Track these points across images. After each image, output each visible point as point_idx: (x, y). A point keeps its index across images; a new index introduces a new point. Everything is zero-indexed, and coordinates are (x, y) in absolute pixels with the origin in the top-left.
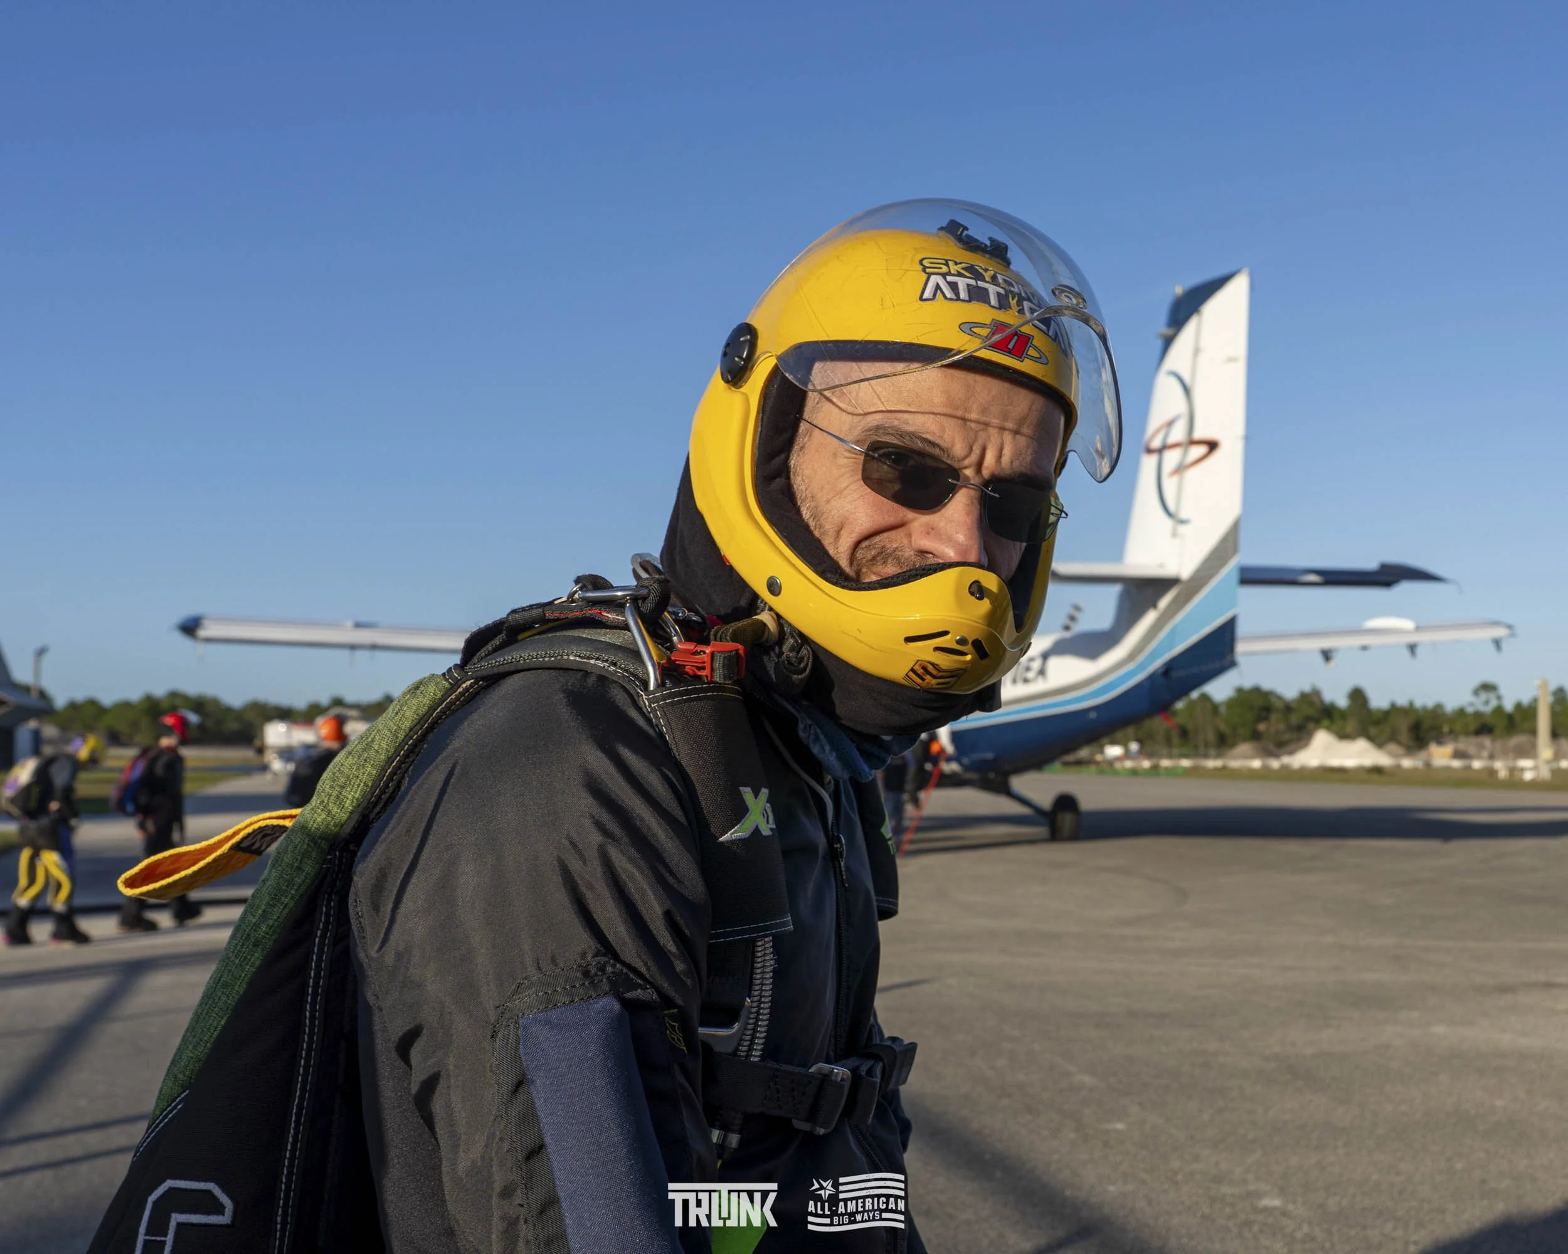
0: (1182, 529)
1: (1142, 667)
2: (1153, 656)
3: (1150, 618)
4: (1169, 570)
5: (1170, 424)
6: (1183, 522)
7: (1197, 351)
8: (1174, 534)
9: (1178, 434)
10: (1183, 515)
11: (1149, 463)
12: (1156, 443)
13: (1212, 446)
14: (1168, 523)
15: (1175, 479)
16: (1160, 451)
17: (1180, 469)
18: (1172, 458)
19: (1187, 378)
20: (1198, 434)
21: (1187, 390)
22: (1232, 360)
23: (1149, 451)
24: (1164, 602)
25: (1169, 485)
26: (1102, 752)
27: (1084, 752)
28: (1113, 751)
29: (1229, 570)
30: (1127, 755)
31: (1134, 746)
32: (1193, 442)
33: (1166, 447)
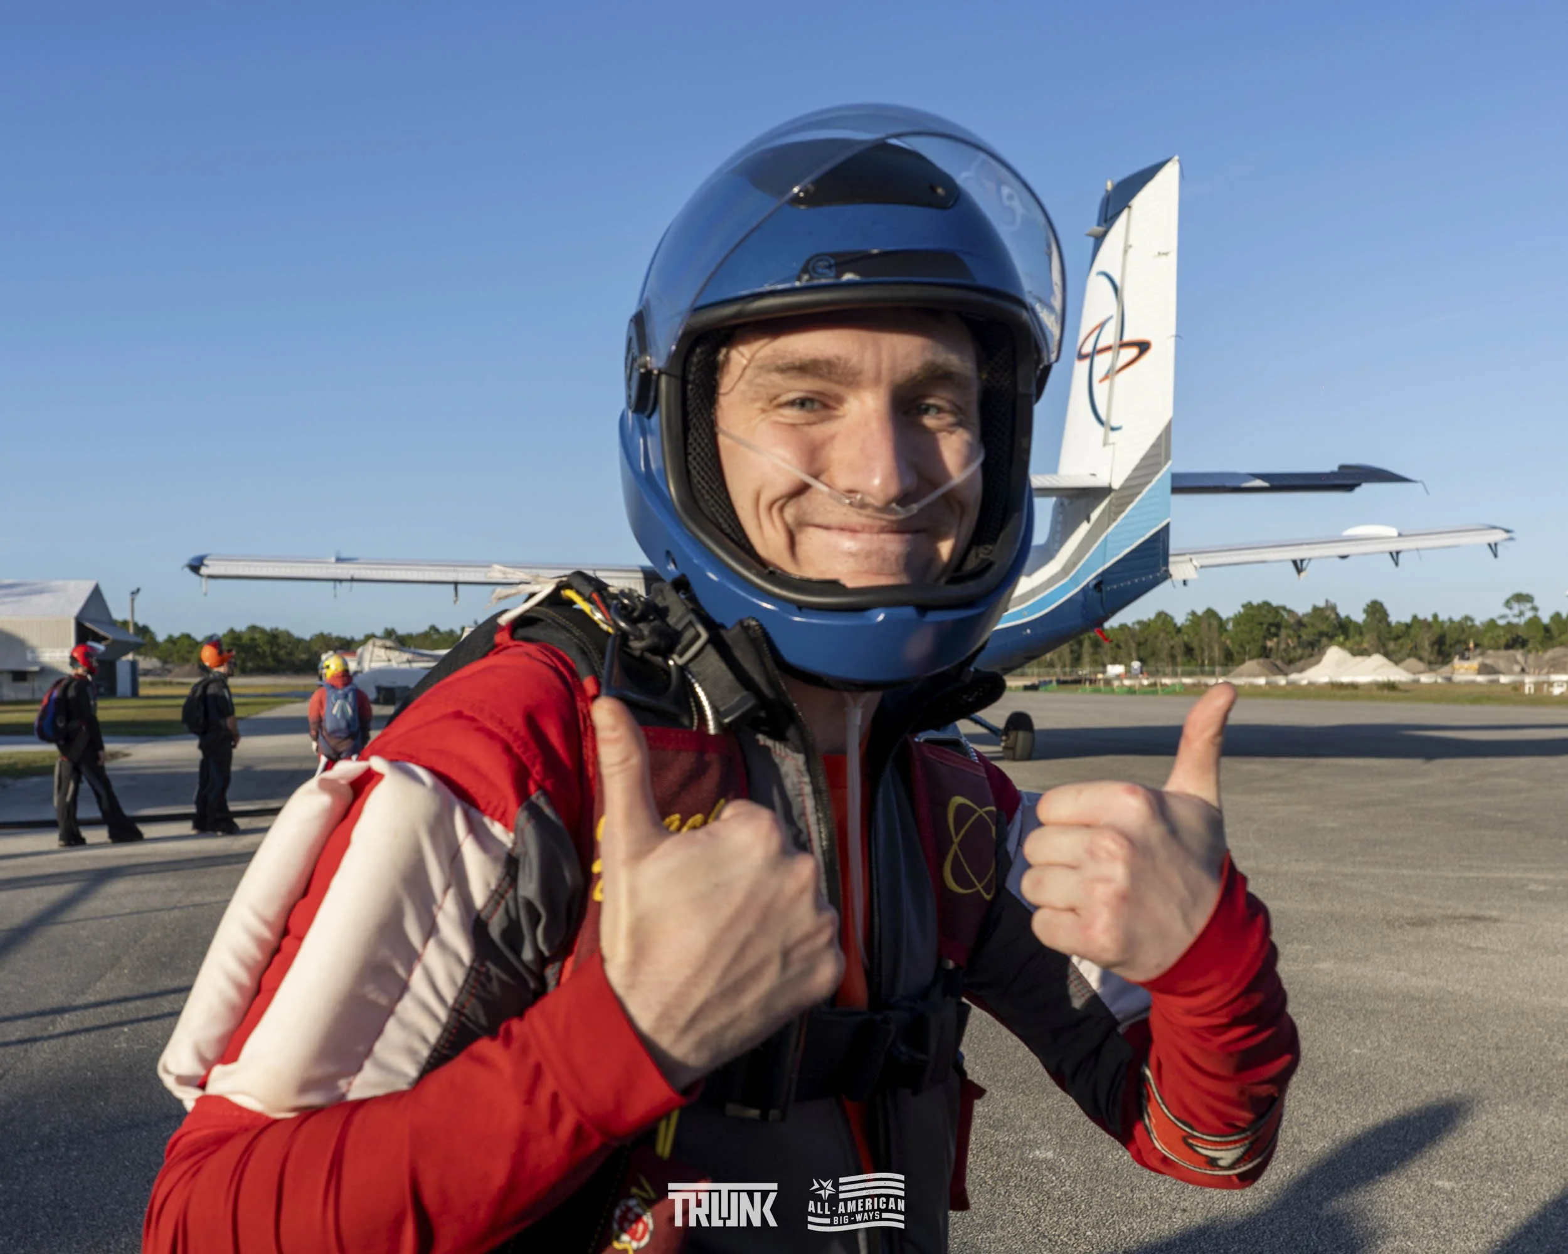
0: (1113, 436)
1: (1074, 581)
2: (1087, 568)
3: (1084, 528)
4: (1101, 481)
5: (1102, 326)
6: (1113, 429)
7: (1127, 247)
8: (1106, 443)
9: (1108, 337)
10: (1114, 424)
11: (1082, 367)
12: (1087, 349)
13: (1143, 347)
14: (1100, 430)
15: (1107, 383)
16: (1091, 356)
17: (1111, 374)
18: (1103, 362)
19: (1117, 277)
20: (1130, 336)
21: (1117, 290)
22: (1164, 254)
23: (1081, 357)
24: (1095, 515)
25: (1100, 390)
26: (1104, 672)
27: (1084, 671)
28: (1115, 670)
29: (1162, 477)
30: (1128, 673)
31: (1136, 665)
32: (1123, 345)
33: (1096, 351)
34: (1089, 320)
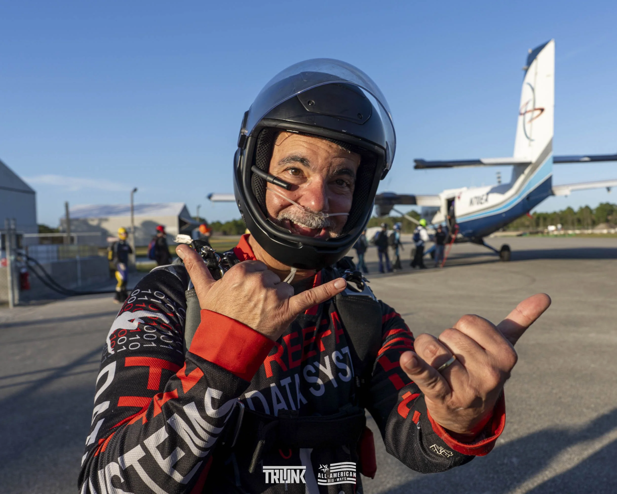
0: (532, 143)
2: (524, 192)
3: (522, 178)
4: (528, 159)
5: (527, 103)
6: (532, 140)
7: (536, 74)
8: (530, 145)
9: (530, 107)
10: (532, 138)
11: (521, 118)
12: (523, 111)
13: (542, 110)
14: (527, 141)
15: (530, 124)
16: (524, 114)
17: (531, 120)
18: (528, 116)
19: (533, 85)
20: (538, 106)
21: (533, 89)
22: (548, 76)
23: (521, 114)
24: (527, 171)
25: (528, 126)
26: (547, 228)
27: (540, 229)
28: (552, 228)
29: (549, 158)
30: (557, 229)
31: (559, 226)
32: (535, 109)
33: (526, 112)
34: (523, 101)
